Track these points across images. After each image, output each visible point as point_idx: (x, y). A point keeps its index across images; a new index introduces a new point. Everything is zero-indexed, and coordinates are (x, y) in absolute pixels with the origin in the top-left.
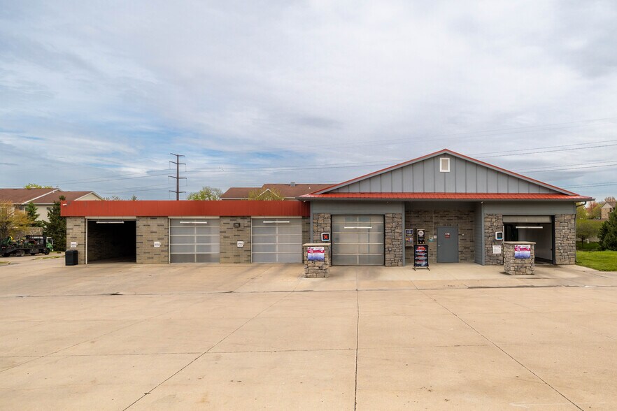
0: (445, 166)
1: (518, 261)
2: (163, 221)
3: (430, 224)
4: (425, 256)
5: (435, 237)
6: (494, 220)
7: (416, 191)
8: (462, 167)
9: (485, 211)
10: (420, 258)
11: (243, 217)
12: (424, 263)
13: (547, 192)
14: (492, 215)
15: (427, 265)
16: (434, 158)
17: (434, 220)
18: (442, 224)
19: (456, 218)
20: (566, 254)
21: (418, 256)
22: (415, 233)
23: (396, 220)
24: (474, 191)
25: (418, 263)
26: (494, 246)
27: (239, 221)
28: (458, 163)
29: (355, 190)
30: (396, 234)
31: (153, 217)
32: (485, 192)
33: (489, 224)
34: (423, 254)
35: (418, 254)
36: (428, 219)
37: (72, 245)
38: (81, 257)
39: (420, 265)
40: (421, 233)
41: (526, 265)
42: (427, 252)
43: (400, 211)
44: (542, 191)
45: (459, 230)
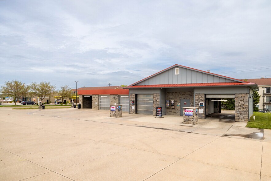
0: (177, 72)
1: (186, 117)
2: (97, 96)
3: (178, 98)
4: (161, 112)
5: (180, 104)
6: (200, 97)
7: (165, 84)
8: (184, 71)
9: (196, 92)
10: (159, 113)
11: (116, 95)
12: (160, 115)
13: (231, 82)
14: (199, 94)
15: (162, 116)
16: (172, 68)
17: (179, 96)
18: (183, 98)
19: (189, 95)
20: (242, 116)
21: (158, 112)
22: (170, 102)
23: (157, 96)
24: (190, 83)
25: (158, 115)
26: (199, 109)
27: (115, 96)
28: (183, 70)
29: (143, 84)
30: (157, 102)
31: (95, 95)
32: (196, 83)
33: (197, 98)
34: (160, 111)
35: (158, 111)
36: (177, 96)
37: (80, 103)
38: (81, 106)
39: (159, 116)
40: (173, 102)
41: (190, 119)
42: (162, 110)
43: (159, 92)
44: (227, 81)
45: (191, 101)
